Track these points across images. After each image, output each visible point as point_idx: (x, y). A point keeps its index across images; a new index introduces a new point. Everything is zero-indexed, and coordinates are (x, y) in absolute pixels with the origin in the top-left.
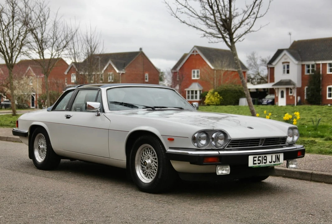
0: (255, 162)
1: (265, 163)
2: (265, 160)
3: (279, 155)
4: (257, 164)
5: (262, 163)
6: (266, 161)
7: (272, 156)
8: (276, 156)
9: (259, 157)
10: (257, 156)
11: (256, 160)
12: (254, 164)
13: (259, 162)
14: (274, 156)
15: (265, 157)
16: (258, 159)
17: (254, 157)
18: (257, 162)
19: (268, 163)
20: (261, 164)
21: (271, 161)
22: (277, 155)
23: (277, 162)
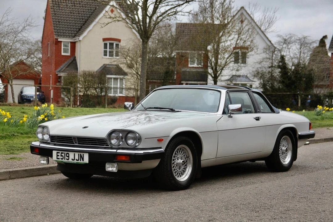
0: (58, 157)
1: (67, 159)
2: (67, 156)
3: (83, 155)
4: (60, 159)
5: (65, 159)
6: (69, 158)
7: (74, 154)
8: (79, 154)
9: (62, 153)
10: (60, 152)
11: (59, 156)
12: (57, 158)
13: (62, 157)
14: (77, 154)
15: (67, 154)
16: (61, 154)
17: (57, 153)
18: (60, 157)
19: (70, 160)
20: (63, 160)
21: (73, 159)
22: (81, 154)
23: (81, 161)
